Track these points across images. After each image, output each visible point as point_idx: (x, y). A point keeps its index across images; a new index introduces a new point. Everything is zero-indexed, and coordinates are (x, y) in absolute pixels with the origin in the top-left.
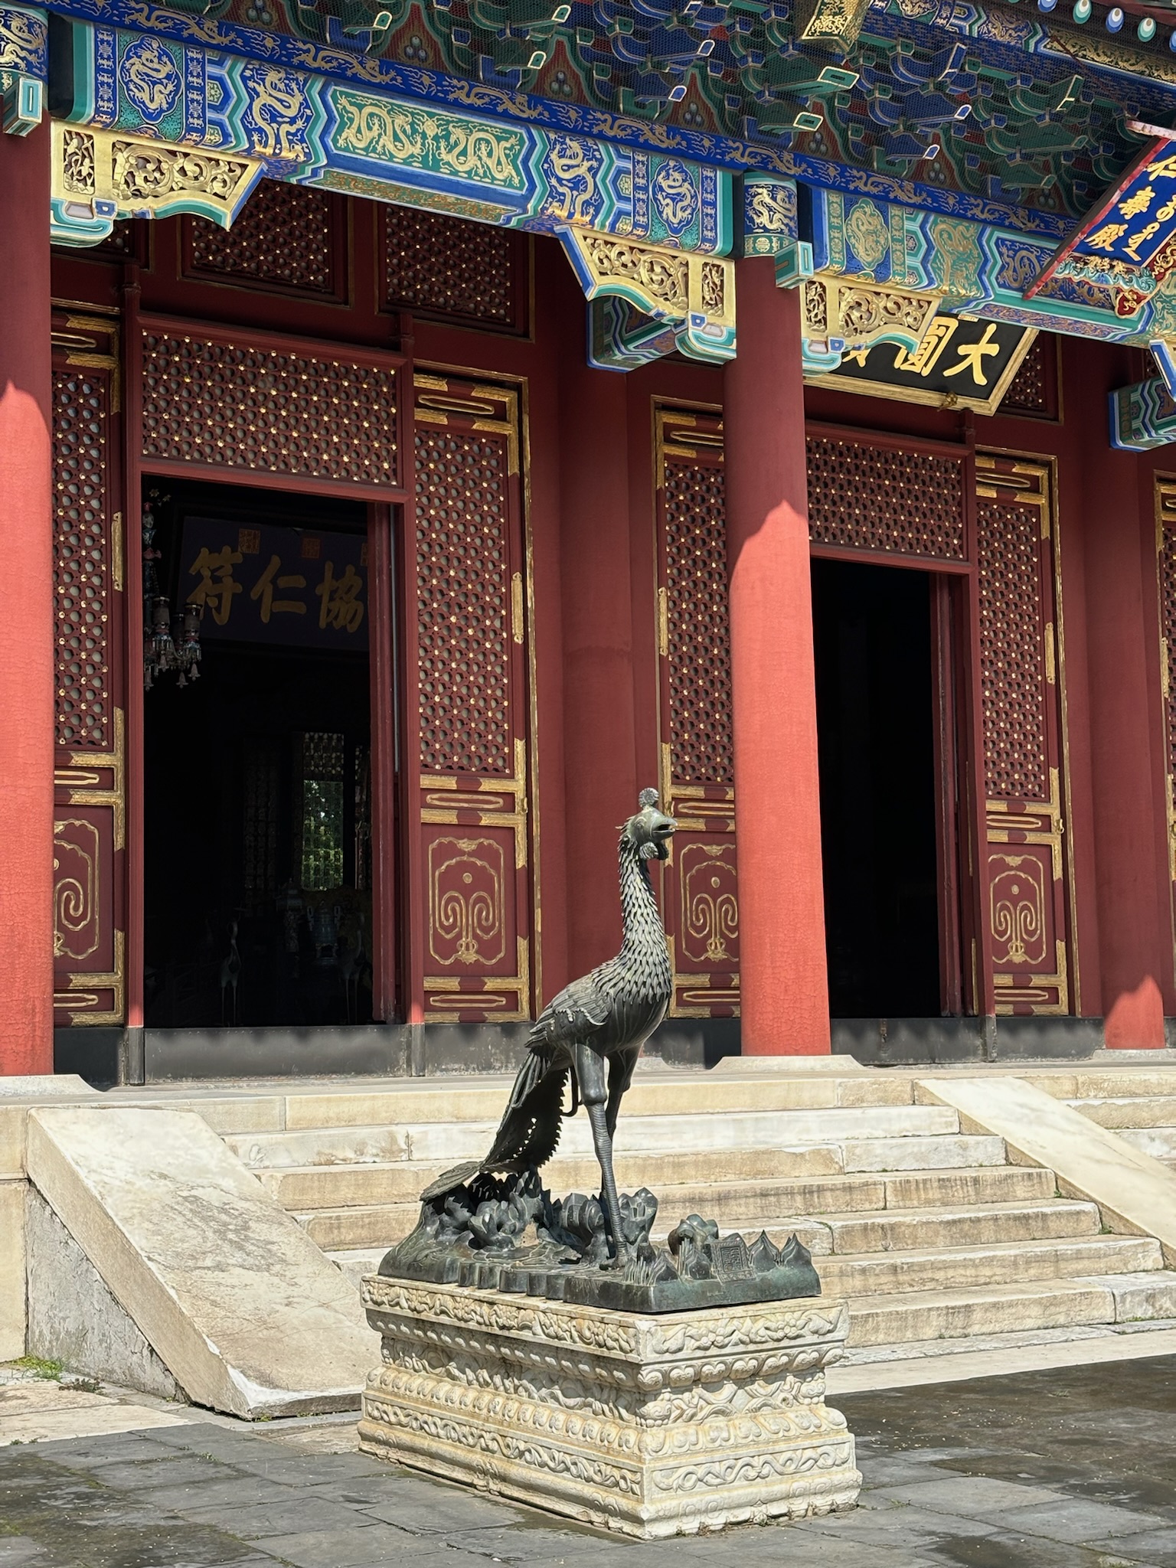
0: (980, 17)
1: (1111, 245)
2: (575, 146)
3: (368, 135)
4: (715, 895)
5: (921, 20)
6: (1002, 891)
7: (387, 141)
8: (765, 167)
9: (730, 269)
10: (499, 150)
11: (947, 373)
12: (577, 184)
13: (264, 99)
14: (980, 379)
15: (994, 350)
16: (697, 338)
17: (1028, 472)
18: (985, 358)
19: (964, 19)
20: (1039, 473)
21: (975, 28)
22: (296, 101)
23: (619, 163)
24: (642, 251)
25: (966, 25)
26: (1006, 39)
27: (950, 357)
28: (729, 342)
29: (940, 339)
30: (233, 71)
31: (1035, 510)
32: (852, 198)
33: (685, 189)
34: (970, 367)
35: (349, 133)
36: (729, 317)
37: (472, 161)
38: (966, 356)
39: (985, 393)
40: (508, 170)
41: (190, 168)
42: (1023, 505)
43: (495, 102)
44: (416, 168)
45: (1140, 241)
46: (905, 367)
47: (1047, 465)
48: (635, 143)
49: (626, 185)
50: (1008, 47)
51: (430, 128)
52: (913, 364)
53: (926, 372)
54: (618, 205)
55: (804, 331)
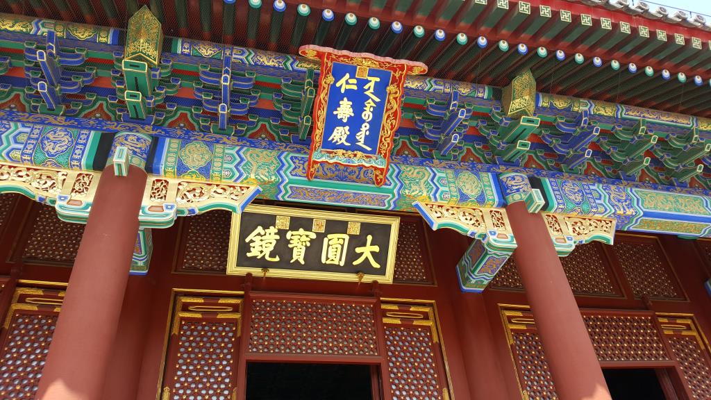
0: (250, 53)
1: (347, 141)
5: (215, 57)
11: (355, 263)
14: (376, 265)
15: (376, 249)
16: (61, 207)
17: (420, 310)
18: (373, 253)
19: (241, 55)
20: (426, 310)
21: (250, 58)
23: (21, 129)
24: (36, 170)
25: (243, 57)
26: (271, 63)
27: (352, 255)
28: (86, 207)
29: (343, 246)
31: (428, 329)
32: (187, 141)
33: (66, 138)
34: (367, 258)
36: (89, 197)
38: (362, 254)
39: (382, 271)
42: (420, 326)
45: (363, 136)
46: (328, 262)
47: (430, 305)
48: (40, 122)
49: (23, 138)
50: (274, 67)
52: (332, 260)
53: (342, 264)
54: (14, 145)
55: (146, 202)
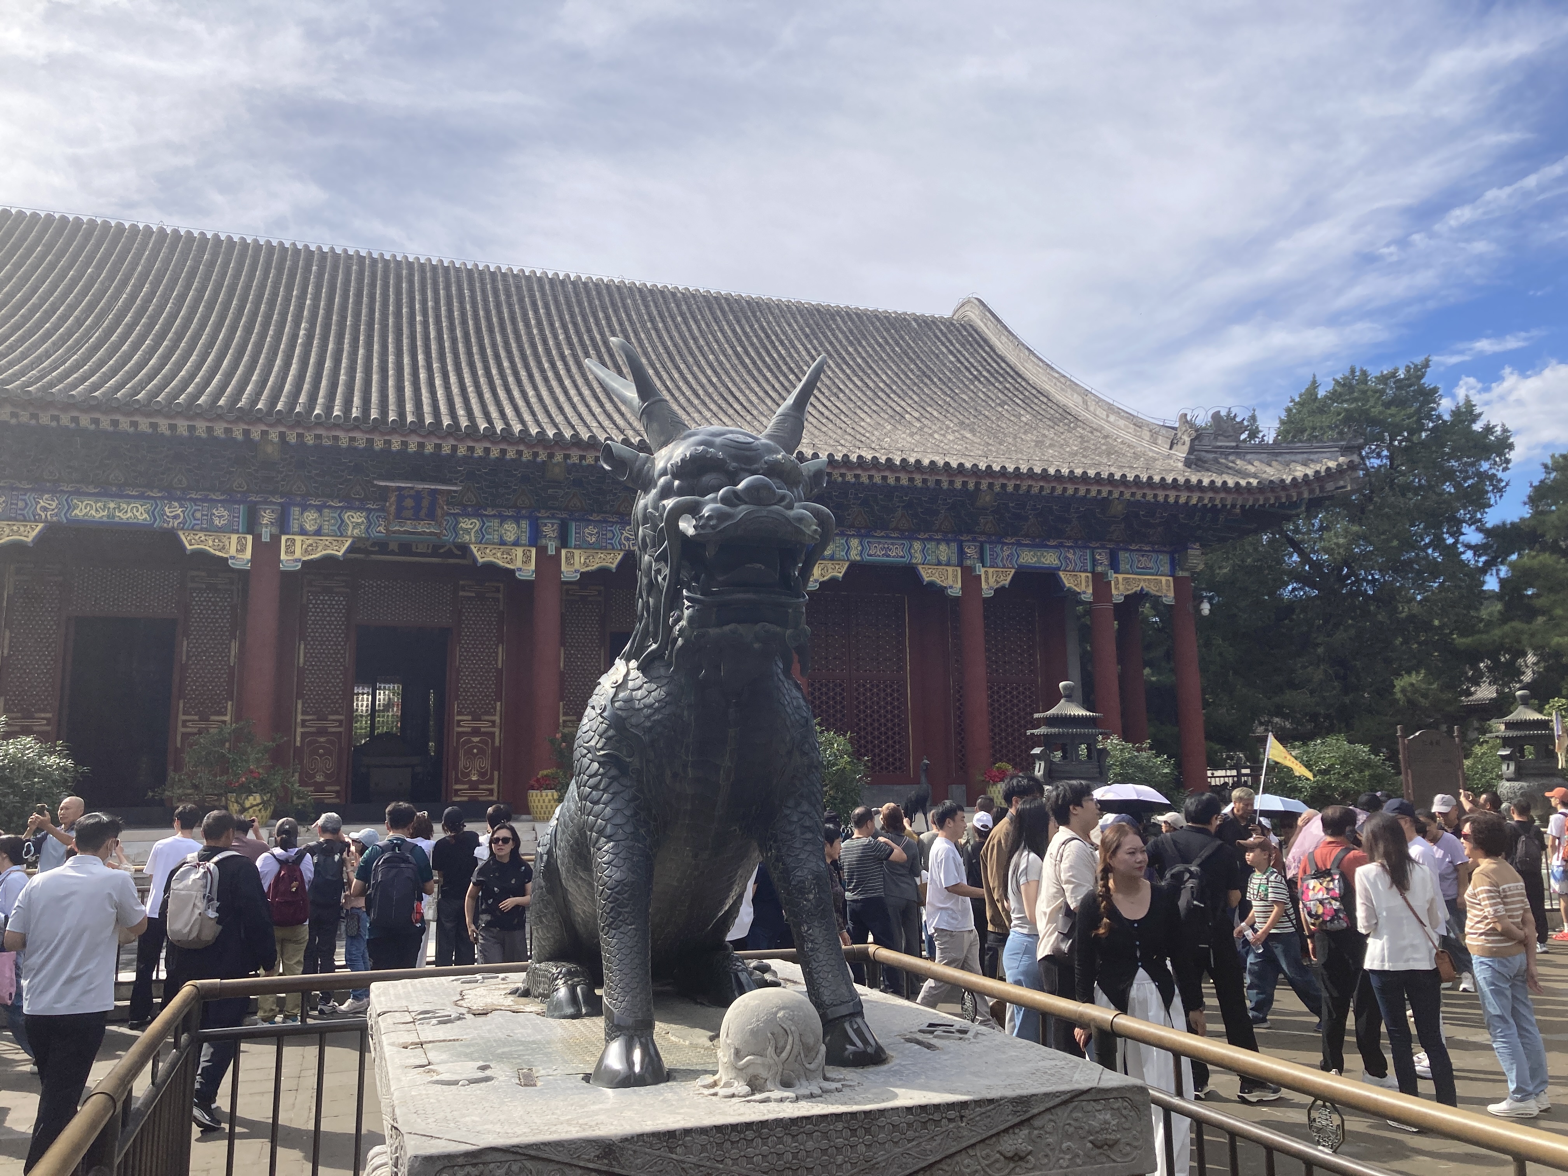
2: (176, 504)
3: (84, 511)
4: (321, 756)
6: (469, 752)
7: (93, 512)
8: (266, 502)
9: (250, 538)
10: (141, 509)
12: (176, 517)
13: (42, 504)
16: (233, 563)
22: (54, 504)
23: (196, 508)
24: (211, 537)
28: (248, 563)
30: (29, 497)
31: (496, 599)
32: (304, 508)
33: (226, 513)
35: (77, 512)
36: (248, 554)
37: (129, 514)
40: (145, 516)
41: (15, 528)
42: (490, 598)
43: (143, 493)
44: (105, 519)
46: (418, 551)
48: (205, 500)
49: (198, 515)
51: (112, 505)
52: (421, 549)
53: (429, 552)
54: (194, 522)
55: (283, 556)
